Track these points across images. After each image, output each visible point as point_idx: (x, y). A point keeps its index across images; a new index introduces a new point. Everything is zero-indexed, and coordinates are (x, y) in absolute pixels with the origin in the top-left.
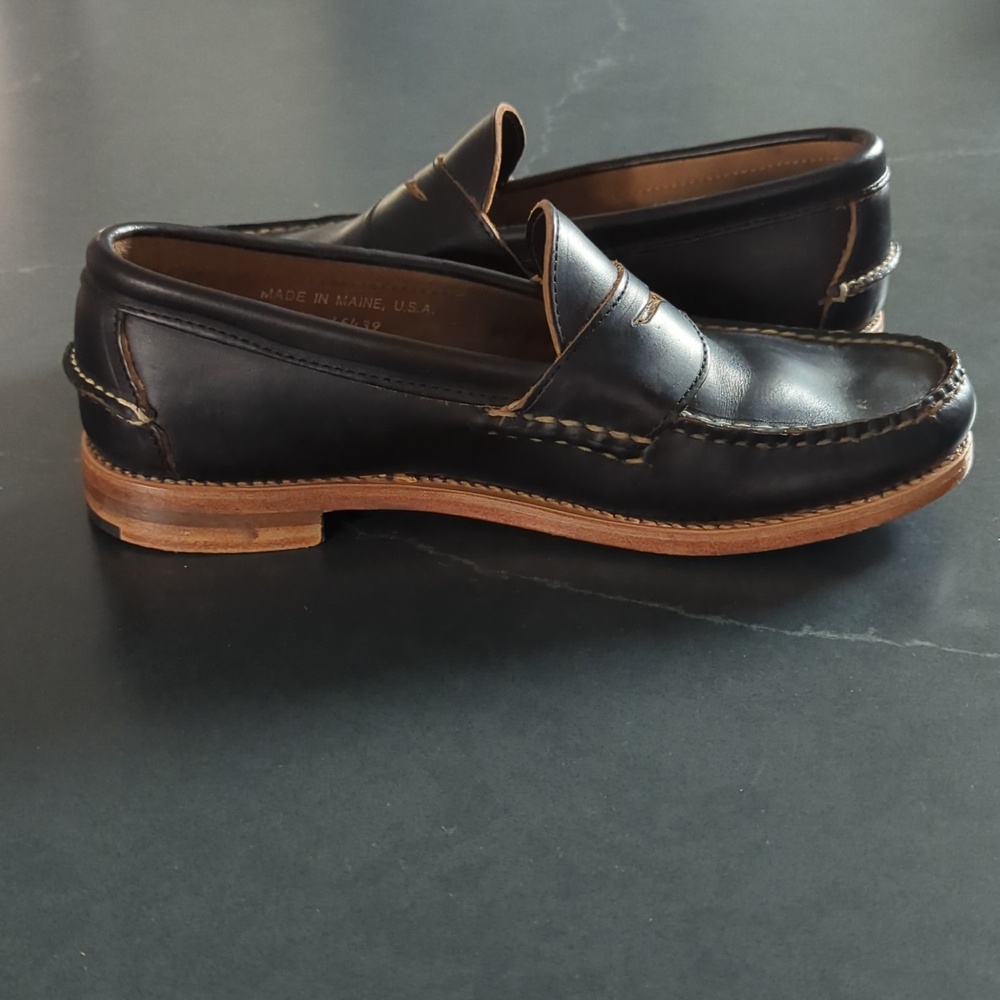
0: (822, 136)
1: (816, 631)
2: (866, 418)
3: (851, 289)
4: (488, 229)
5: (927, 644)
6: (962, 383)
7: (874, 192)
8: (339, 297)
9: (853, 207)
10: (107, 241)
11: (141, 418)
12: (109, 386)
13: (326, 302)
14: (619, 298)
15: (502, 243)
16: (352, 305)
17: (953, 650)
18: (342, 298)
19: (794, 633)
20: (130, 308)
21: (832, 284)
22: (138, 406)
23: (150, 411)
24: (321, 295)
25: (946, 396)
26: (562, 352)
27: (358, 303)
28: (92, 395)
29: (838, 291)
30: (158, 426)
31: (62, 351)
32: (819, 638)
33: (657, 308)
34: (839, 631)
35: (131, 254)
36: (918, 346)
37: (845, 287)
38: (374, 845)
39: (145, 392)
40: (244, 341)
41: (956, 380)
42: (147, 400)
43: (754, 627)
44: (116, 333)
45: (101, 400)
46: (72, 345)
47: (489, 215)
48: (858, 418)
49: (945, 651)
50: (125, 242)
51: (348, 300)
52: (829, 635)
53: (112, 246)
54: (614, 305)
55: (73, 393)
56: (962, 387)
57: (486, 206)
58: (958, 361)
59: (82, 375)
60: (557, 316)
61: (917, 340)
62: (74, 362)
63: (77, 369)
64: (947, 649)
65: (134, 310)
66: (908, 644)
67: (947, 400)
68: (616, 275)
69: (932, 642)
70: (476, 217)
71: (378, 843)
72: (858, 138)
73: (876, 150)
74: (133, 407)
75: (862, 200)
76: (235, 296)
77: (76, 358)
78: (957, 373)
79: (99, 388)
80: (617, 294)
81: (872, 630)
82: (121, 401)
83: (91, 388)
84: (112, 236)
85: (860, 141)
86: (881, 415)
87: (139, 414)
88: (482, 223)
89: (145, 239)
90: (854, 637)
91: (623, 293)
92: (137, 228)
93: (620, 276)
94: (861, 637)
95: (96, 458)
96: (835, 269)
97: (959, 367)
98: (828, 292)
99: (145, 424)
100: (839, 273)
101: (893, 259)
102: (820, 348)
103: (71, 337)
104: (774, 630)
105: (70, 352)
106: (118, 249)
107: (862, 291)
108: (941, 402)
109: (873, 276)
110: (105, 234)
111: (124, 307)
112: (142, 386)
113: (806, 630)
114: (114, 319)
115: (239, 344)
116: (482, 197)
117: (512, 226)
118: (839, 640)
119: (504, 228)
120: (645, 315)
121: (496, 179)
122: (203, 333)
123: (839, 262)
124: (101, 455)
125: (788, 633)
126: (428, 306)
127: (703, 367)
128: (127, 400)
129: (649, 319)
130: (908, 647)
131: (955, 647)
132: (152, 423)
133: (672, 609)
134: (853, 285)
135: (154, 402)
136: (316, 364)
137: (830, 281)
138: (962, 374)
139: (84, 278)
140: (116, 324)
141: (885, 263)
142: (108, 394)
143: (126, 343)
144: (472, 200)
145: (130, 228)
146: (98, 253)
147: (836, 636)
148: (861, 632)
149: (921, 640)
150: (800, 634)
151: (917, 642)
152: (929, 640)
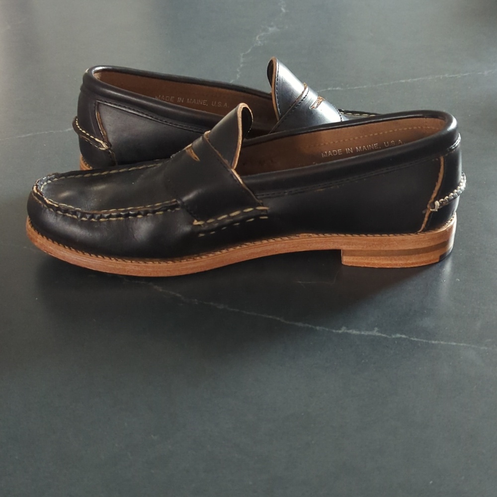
0: (421, 115)
1: (348, 330)
3: (441, 204)
4: (235, 178)
5: (404, 336)
7: (453, 149)
9: (442, 159)
10: (91, 73)
11: (105, 146)
12: (92, 133)
13: (182, 101)
14: (304, 98)
15: (244, 185)
16: (194, 103)
17: (415, 339)
19: (337, 331)
20: (101, 100)
21: (430, 201)
22: (104, 142)
23: (109, 144)
24: (181, 99)
26: (279, 120)
27: (196, 102)
28: (85, 137)
29: (433, 206)
30: (112, 151)
31: (72, 120)
32: (349, 334)
33: (321, 102)
34: (360, 330)
35: (101, 79)
37: (437, 203)
39: (107, 136)
40: (146, 115)
42: (107, 139)
43: (318, 328)
44: (95, 111)
45: (88, 139)
46: (76, 117)
47: (236, 170)
50: (98, 74)
51: (192, 101)
52: (354, 332)
53: (93, 75)
54: (302, 100)
55: (76, 136)
57: (234, 165)
59: (81, 129)
60: (278, 104)
62: (77, 124)
63: (78, 127)
64: (413, 339)
65: (102, 101)
66: (393, 336)
68: (303, 89)
70: (229, 171)
72: (443, 117)
74: (102, 142)
75: (447, 155)
76: (143, 96)
77: (78, 123)
79: (88, 134)
80: (304, 96)
81: (376, 329)
82: (97, 140)
83: (85, 134)
84: (93, 70)
85: (444, 119)
87: (104, 145)
88: (232, 175)
89: (107, 73)
90: (367, 333)
91: (306, 96)
92: (104, 68)
93: (305, 89)
94: (370, 333)
95: (86, 165)
96: (432, 193)
98: (428, 206)
99: (106, 149)
100: (434, 195)
101: (463, 185)
103: (76, 114)
104: (327, 329)
105: (76, 120)
106: (96, 76)
107: (447, 204)
109: (453, 196)
110: (90, 70)
111: (98, 100)
112: (105, 133)
113: (343, 330)
114: (94, 105)
115: (145, 116)
116: (232, 160)
117: (249, 176)
119: (245, 177)
120: (315, 105)
121: (240, 150)
122: (130, 111)
123: (434, 189)
124: (88, 164)
125: (334, 331)
126: (226, 104)
128: (99, 139)
129: (317, 107)
130: (394, 338)
131: (417, 338)
132: (109, 149)
134: (442, 202)
135: (111, 140)
136: (177, 125)
137: (429, 201)
139: (82, 89)
140: (95, 107)
141: (459, 187)
142: (91, 137)
143: (99, 115)
144: (226, 161)
145: (101, 68)
146: (88, 78)
147: (358, 333)
148: (371, 331)
149: (401, 334)
150: (340, 332)
151: (398, 335)
152: (405, 334)
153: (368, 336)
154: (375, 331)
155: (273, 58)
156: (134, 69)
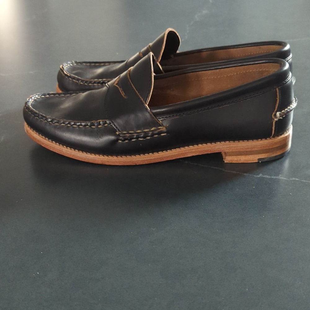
1: (263, 175)
5: (297, 179)
17: (304, 181)
19: (257, 176)
32: (264, 178)
38: (132, 233)
43: (245, 174)
49: (302, 181)
52: (267, 177)
64: (303, 181)
66: (291, 179)
71: (133, 232)
73: (287, 48)
90: (275, 177)
104: (251, 175)
113: (261, 175)
125: (255, 176)
130: (291, 180)
133: (221, 169)
147: (270, 177)
148: (277, 176)
150: (259, 176)
151: (294, 179)
154: (280, 176)
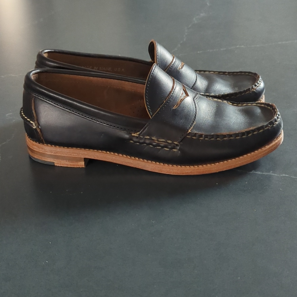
1: (256, 172)
2: (238, 92)
5: (287, 175)
6: (261, 82)
8: (100, 68)
10: (42, 54)
13: (97, 69)
14: (173, 64)
17: (293, 177)
18: (101, 68)
19: (250, 172)
24: (96, 67)
25: (257, 85)
32: (257, 174)
33: (184, 65)
34: (262, 172)
35: (48, 57)
36: (250, 74)
41: (260, 81)
48: (236, 92)
50: (46, 54)
52: (259, 173)
53: (44, 55)
56: (261, 83)
58: (260, 77)
61: (249, 73)
64: (292, 177)
66: (281, 175)
67: (258, 86)
68: (172, 58)
69: (288, 175)
78: (260, 80)
81: (271, 172)
84: (43, 52)
86: (242, 90)
89: (51, 53)
90: (266, 174)
91: (175, 62)
92: (49, 51)
93: (174, 58)
94: (268, 174)
97: (260, 78)
102: (225, 76)
104: (244, 171)
108: (256, 87)
113: (253, 172)
118: (262, 174)
126: (123, 69)
127: (196, 80)
130: (281, 176)
131: (294, 176)
138: (261, 80)
148: (268, 172)
149: (285, 174)
151: (284, 175)
152: (288, 174)
153: (267, 175)
155: (152, 40)
156: (72, 52)
